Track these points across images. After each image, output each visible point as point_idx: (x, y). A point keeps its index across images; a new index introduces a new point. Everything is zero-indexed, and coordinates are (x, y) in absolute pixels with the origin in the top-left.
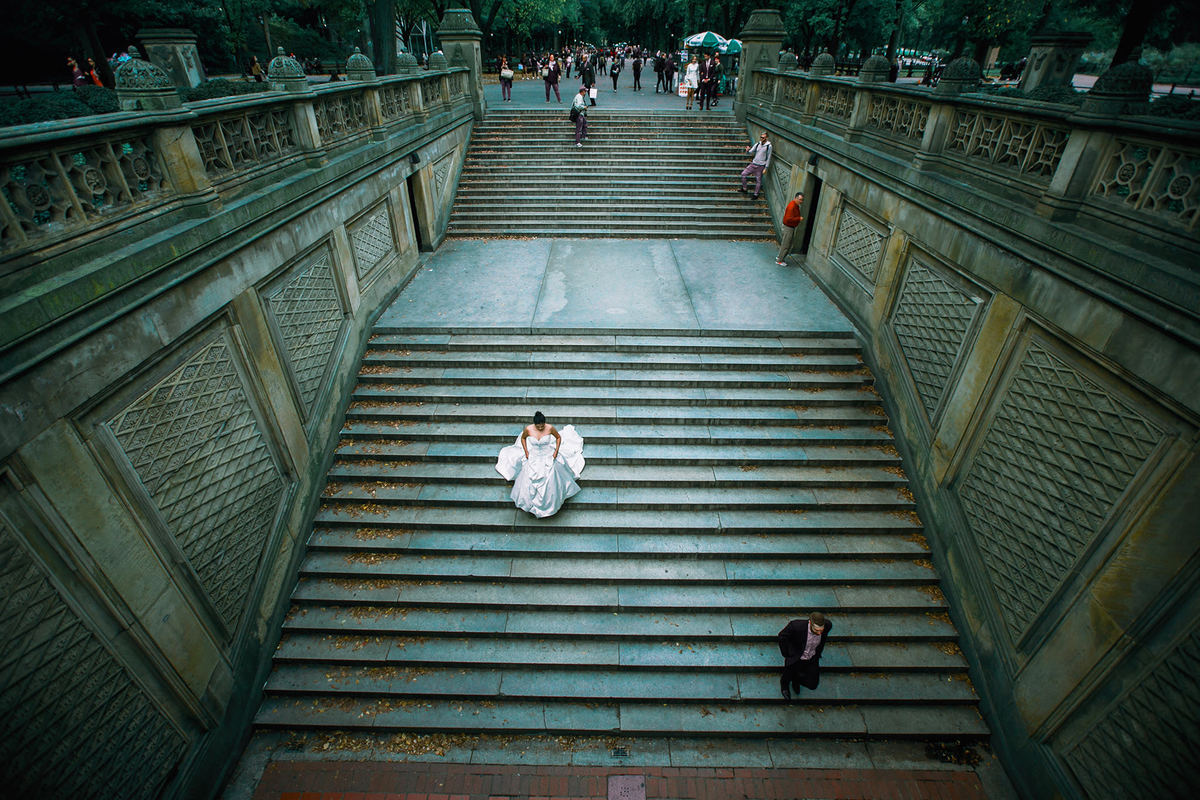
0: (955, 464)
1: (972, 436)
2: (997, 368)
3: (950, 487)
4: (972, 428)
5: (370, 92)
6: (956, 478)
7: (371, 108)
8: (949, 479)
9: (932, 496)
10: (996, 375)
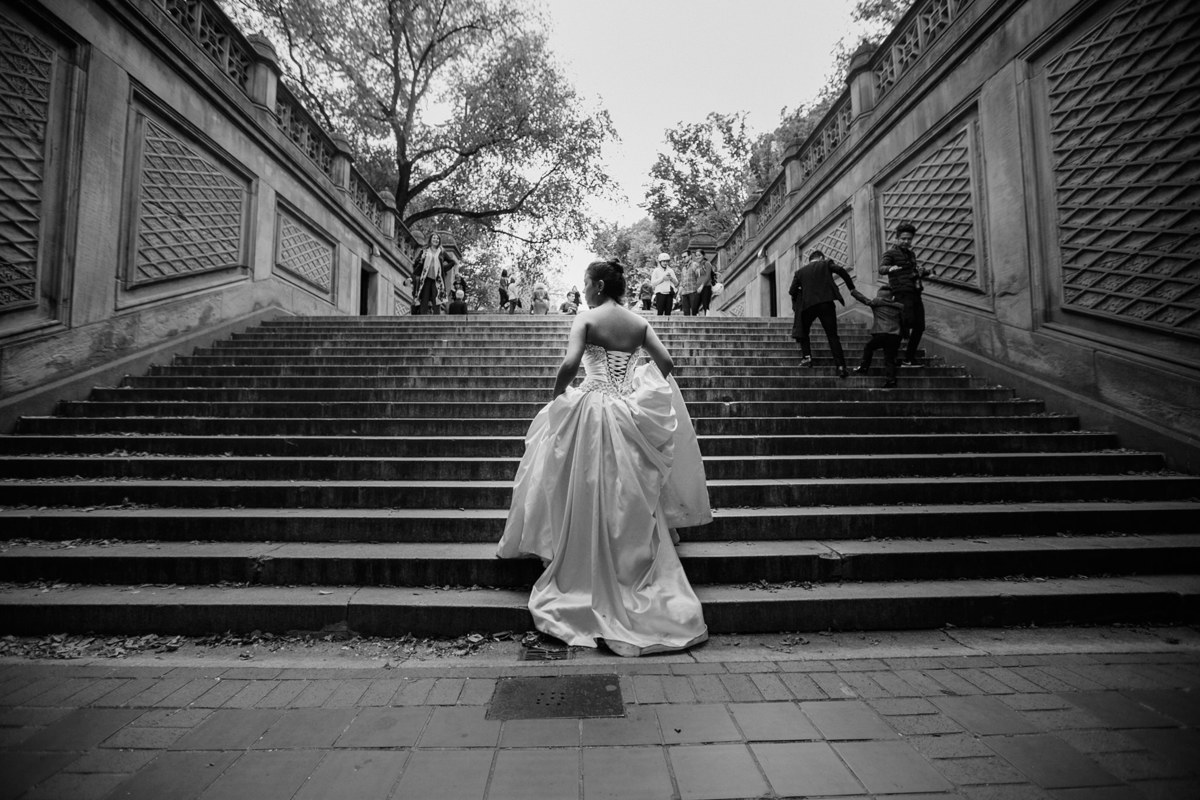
0: (1036, 282)
1: (1040, 228)
2: (1024, 134)
3: (1048, 316)
4: (1033, 219)
5: (342, 159)
6: (1049, 300)
7: (339, 171)
8: (1040, 305)
9: (1029, 354)
10: (1027, 141)
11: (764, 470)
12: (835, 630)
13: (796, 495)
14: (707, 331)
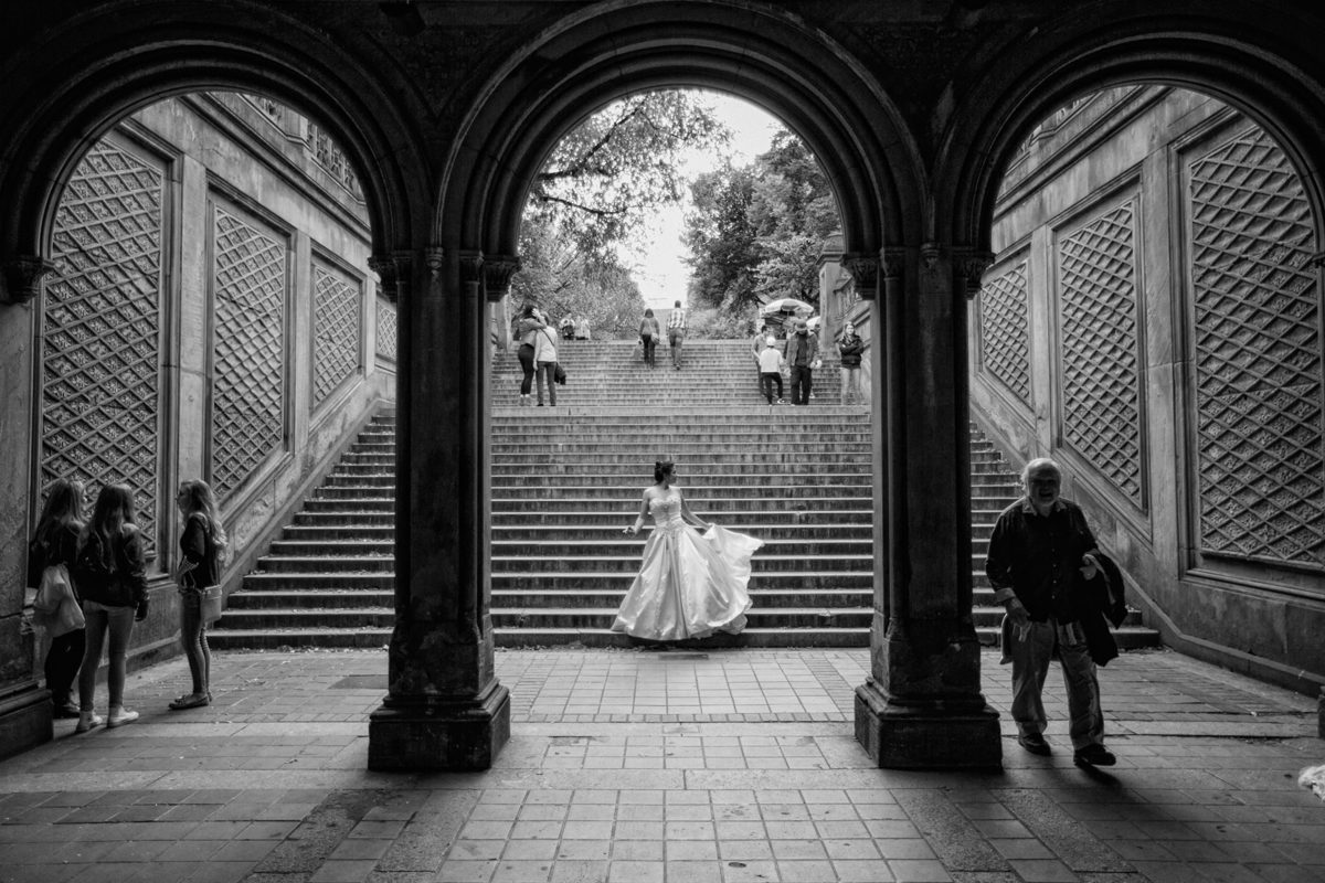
3: (1059, 443)
8: (1055, 433)
11: (809, 566)
12: (815, 646)
13: (823, 582)
14: (805, 427)
